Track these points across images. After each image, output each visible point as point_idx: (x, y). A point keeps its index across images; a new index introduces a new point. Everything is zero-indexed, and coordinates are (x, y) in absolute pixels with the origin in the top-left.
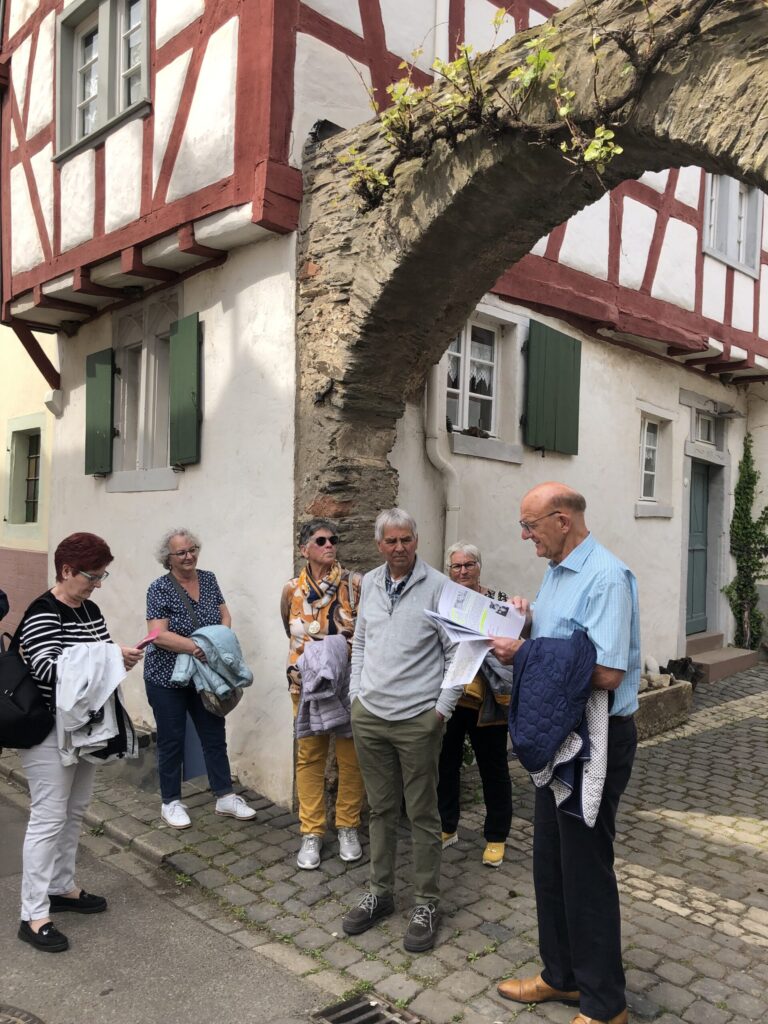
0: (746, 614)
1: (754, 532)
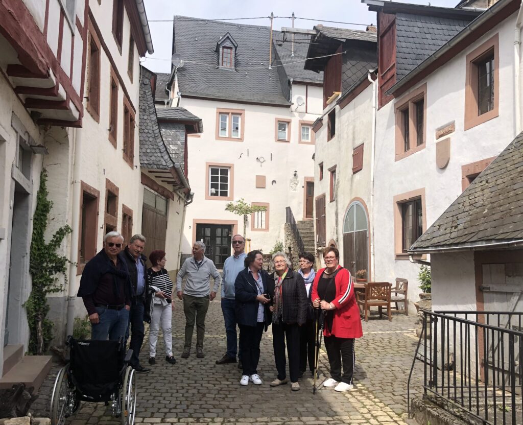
0: (40, 323)
1: (47, 253)
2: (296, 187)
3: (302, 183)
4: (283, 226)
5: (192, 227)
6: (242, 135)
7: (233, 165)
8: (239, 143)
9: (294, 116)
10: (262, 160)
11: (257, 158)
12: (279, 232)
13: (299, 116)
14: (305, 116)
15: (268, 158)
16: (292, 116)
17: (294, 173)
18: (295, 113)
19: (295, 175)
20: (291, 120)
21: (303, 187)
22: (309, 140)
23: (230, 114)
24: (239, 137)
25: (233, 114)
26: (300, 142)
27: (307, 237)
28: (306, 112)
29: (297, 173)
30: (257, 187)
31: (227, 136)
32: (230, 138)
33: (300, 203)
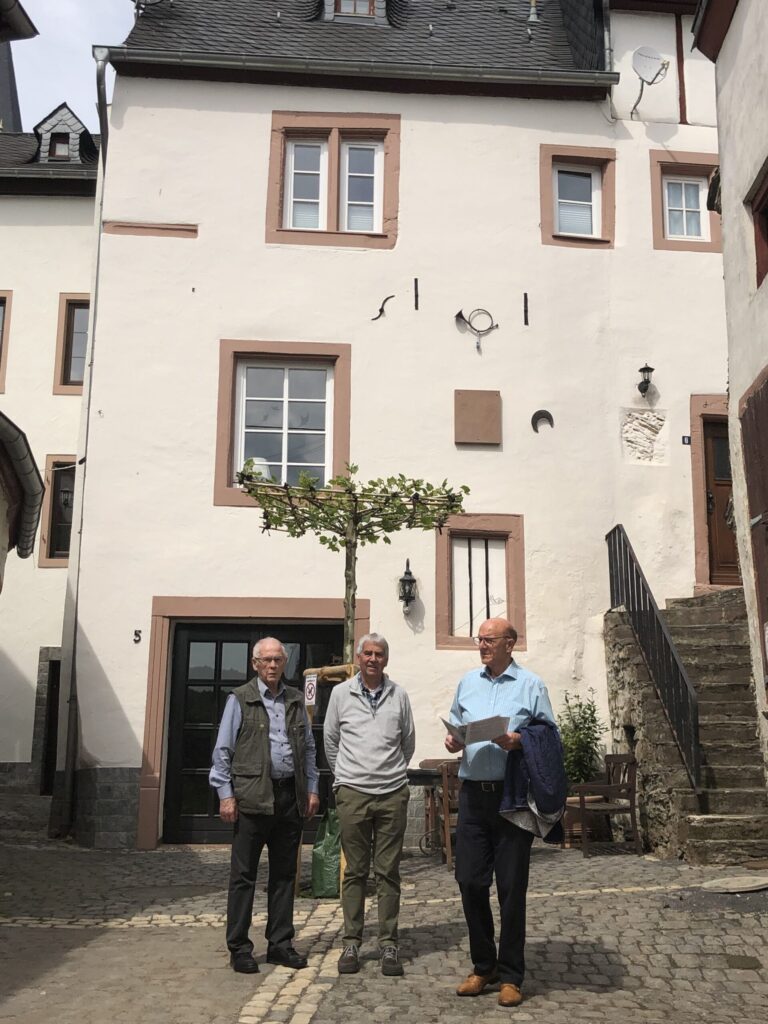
2: (652, 441)
3: (677, 422)
4: (598, 622)
5: (146, 637)
6: (391, 218)
7: (348, 348)
8: (375, 255)
9: (627, 135)
10: (481, 323)
11: (460, 316)
12: (579, 656)
13: (650, 134)
14: (675, 132)
15: (508, 312)
16: (617, 137)
17: (639, 378)
18: (628, 124)
19: (644, 387)
20: (613, 152)
21: (687, 441)
22: (706, 236)
23: (334, 136)
24: (378, 229)
25: (347, 135)
26: (661, 242)
27: (718, 670)
28: (683, 121)
29: (654, 377)
30: (460, 444)
31: (323, 226)
32: (334, 235)
33: (679, 513)
